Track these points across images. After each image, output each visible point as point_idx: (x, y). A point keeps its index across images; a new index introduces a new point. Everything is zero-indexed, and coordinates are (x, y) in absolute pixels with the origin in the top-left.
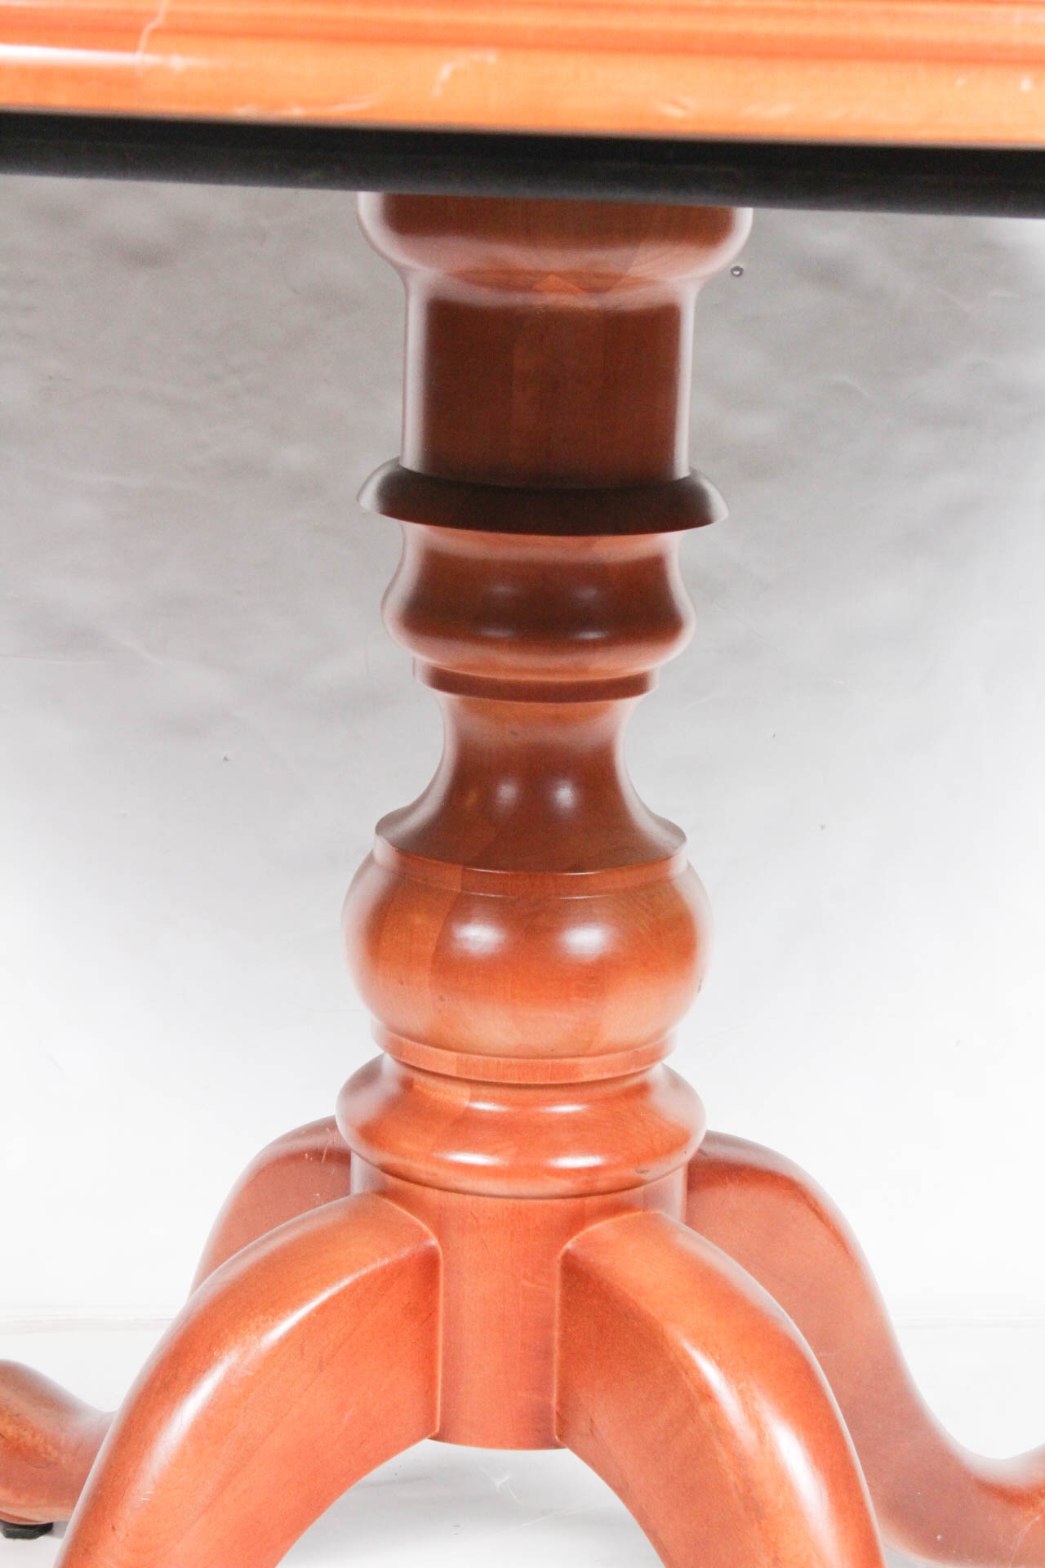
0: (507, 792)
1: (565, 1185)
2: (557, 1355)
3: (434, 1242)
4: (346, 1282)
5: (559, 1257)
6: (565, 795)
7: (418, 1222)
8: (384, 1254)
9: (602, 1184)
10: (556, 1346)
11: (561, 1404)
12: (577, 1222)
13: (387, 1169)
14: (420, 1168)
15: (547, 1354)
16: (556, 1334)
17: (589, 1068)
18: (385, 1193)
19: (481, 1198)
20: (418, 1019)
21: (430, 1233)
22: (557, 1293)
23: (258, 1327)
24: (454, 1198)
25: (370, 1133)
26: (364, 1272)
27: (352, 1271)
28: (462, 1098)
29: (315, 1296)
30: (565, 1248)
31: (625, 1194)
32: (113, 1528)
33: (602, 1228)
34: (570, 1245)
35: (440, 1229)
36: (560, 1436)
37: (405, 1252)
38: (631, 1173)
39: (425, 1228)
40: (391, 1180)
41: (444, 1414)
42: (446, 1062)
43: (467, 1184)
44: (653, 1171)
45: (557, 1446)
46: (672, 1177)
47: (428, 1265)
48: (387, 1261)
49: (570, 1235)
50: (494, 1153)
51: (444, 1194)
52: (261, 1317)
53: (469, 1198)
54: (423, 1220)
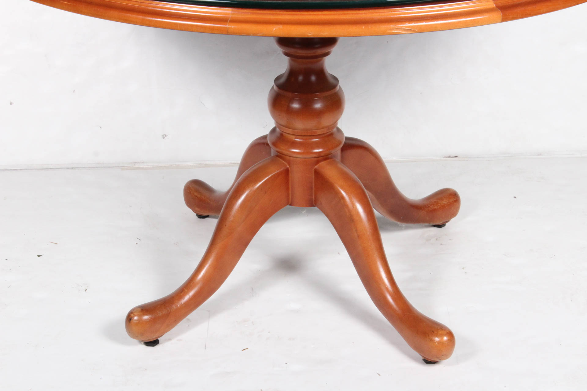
0: (301, 78)
1: (314, 155)
2: (314, 189)
3: (288, 166)
4: (270, 176)
5: (314, 169)
6: (313, 78)
7: (284, 162)
8: (278, 170)
9: (322, 155)
10: (314, 187)
11: (315, 198)
12: (318, 162)
13: (278, 152)
14: (285, 152)
15: (312, 188)
16: (314, 184)
17: (319, 132)
18: (277, 156)
19: (297, 158)
20: (283, 122)
21: (287, 165)
22: (313, 177)
23: (253, 186)
24: (292, 158)
25: (274, 144)
26: (274, 174)
27: (272, 174)
28: (293, 138)
29: (264, 179)
30: (315, 168)
31: (327, 156)
32: (225, 225)
33: (323, 163)
34: (316, 167)
35: (289, 165)
36: (315, 204)
37: (282, 169)
38: (328, 152)
39: (286, 164)
40: (279, 154)
41: (291, 201)
42: (290, 131)
43: (295, 156)
44: (333, 151)
45: (314, 206)
46: (338, 151)
47: (287, 172)
48: (278, 171)
49: (316, 165)
50: (299, 150)
51: (290, 157)
52: (253, 184)
53: (295, 158)
54: (285, 162)
